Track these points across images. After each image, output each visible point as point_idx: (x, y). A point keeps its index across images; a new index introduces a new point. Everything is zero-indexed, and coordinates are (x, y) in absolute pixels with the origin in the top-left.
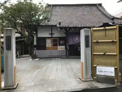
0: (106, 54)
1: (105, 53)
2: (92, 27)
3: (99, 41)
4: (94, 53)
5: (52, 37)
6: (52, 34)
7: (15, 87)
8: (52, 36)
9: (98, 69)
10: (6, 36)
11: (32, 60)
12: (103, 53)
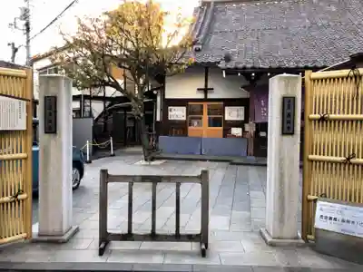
0: (352, 160)
1: (348, 159)
2: (307, 68)
3: (332, 116)
4: (311, 157)
5: (206, 100)
6: (206, 90)
7: (65, 237)
8: (206, 96)
9: (321, 209)
10: (45, 98)
11: (144, 162)
12: (344, 158)
